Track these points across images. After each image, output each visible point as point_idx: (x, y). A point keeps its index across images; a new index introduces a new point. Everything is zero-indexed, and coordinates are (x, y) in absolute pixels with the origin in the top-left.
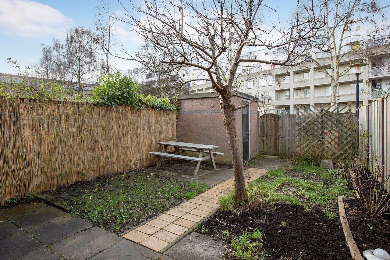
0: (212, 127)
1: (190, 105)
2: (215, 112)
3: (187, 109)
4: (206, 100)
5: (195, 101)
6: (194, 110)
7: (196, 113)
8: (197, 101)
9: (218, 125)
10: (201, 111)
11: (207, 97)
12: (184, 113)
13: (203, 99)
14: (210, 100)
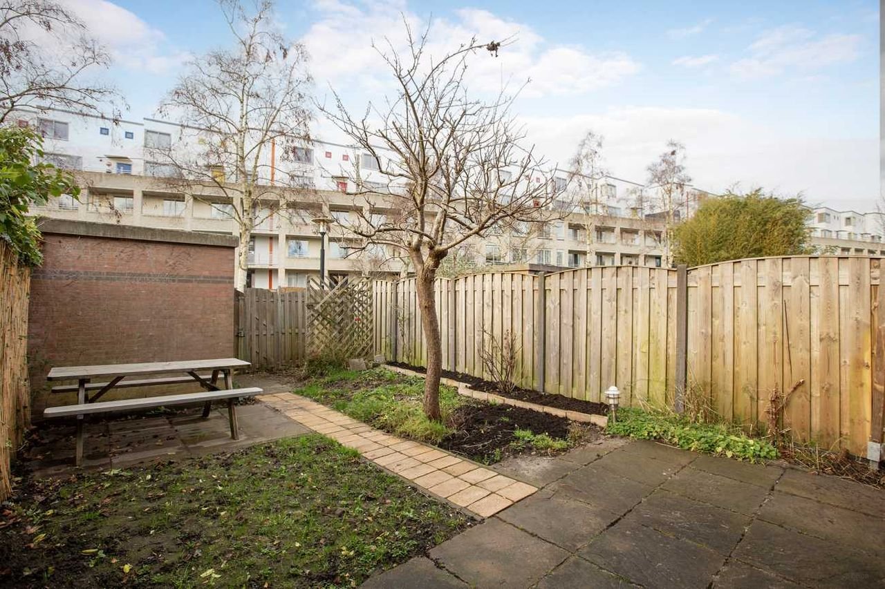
0: (170, 317)
1: (87, 253)
2: (180, 281)
3: (74, 267)
4: (151, 246)
5: (109, 245)
6: (105, 271)
7: (113, 280)
8: (119, 247)
9: (188, 312)
10: (134, 275)
11: (158, 239)
12: (60, 279)
13: (141, 245)
14: (164, 248)
